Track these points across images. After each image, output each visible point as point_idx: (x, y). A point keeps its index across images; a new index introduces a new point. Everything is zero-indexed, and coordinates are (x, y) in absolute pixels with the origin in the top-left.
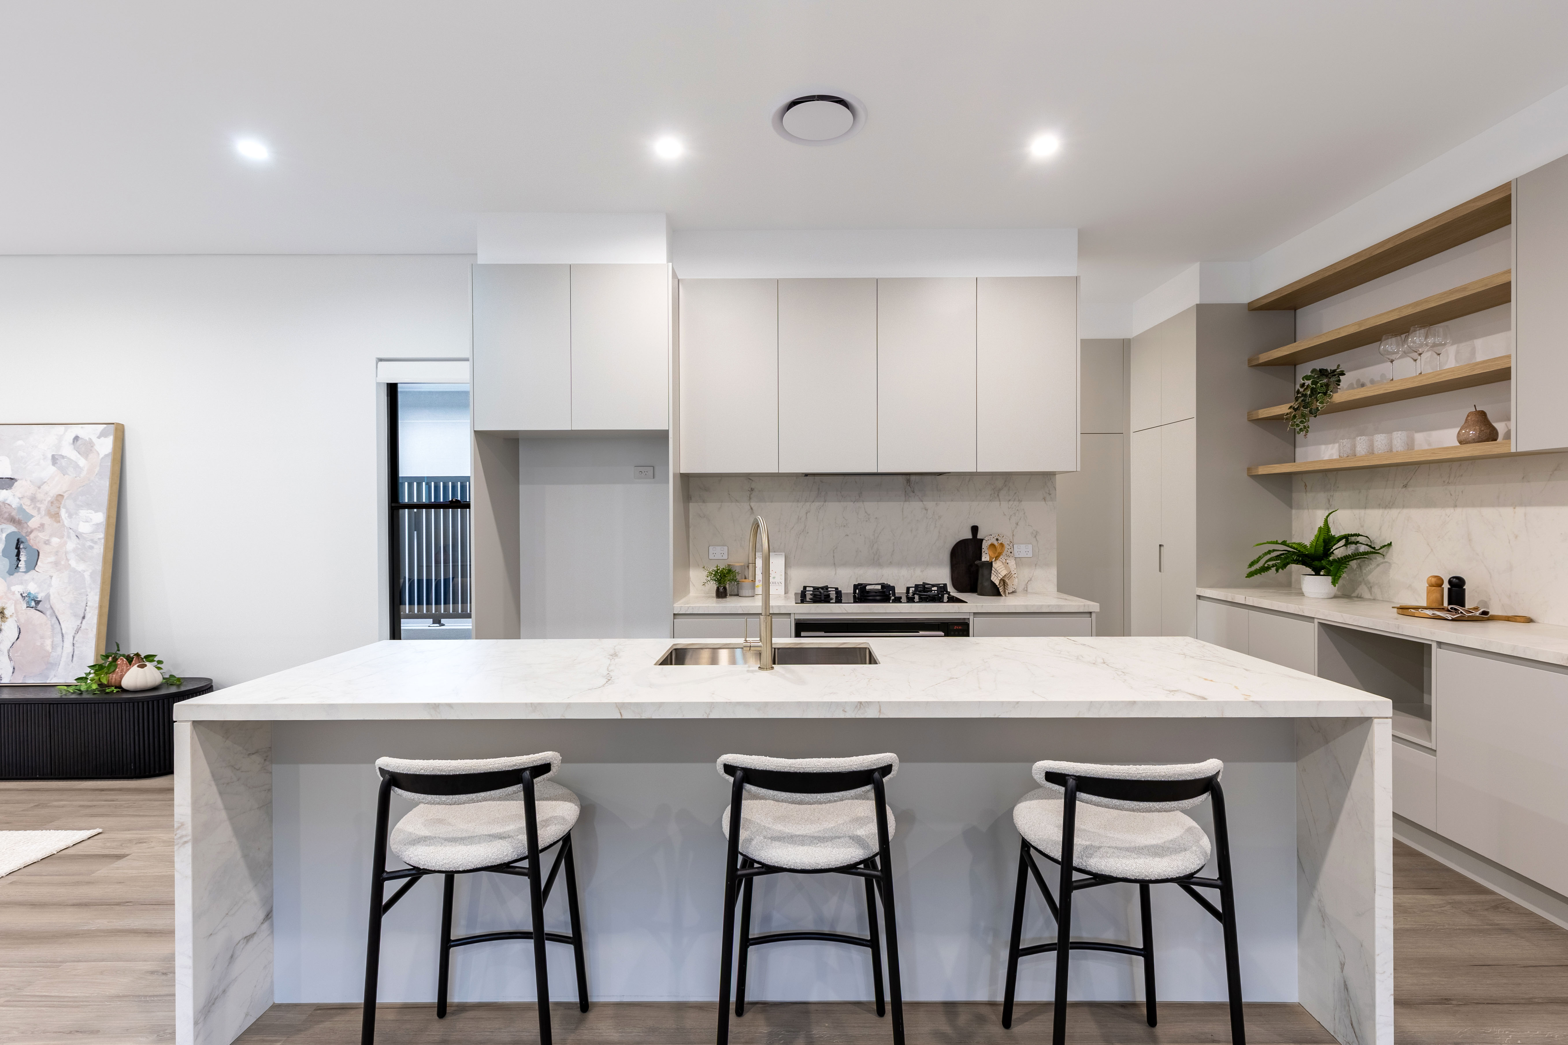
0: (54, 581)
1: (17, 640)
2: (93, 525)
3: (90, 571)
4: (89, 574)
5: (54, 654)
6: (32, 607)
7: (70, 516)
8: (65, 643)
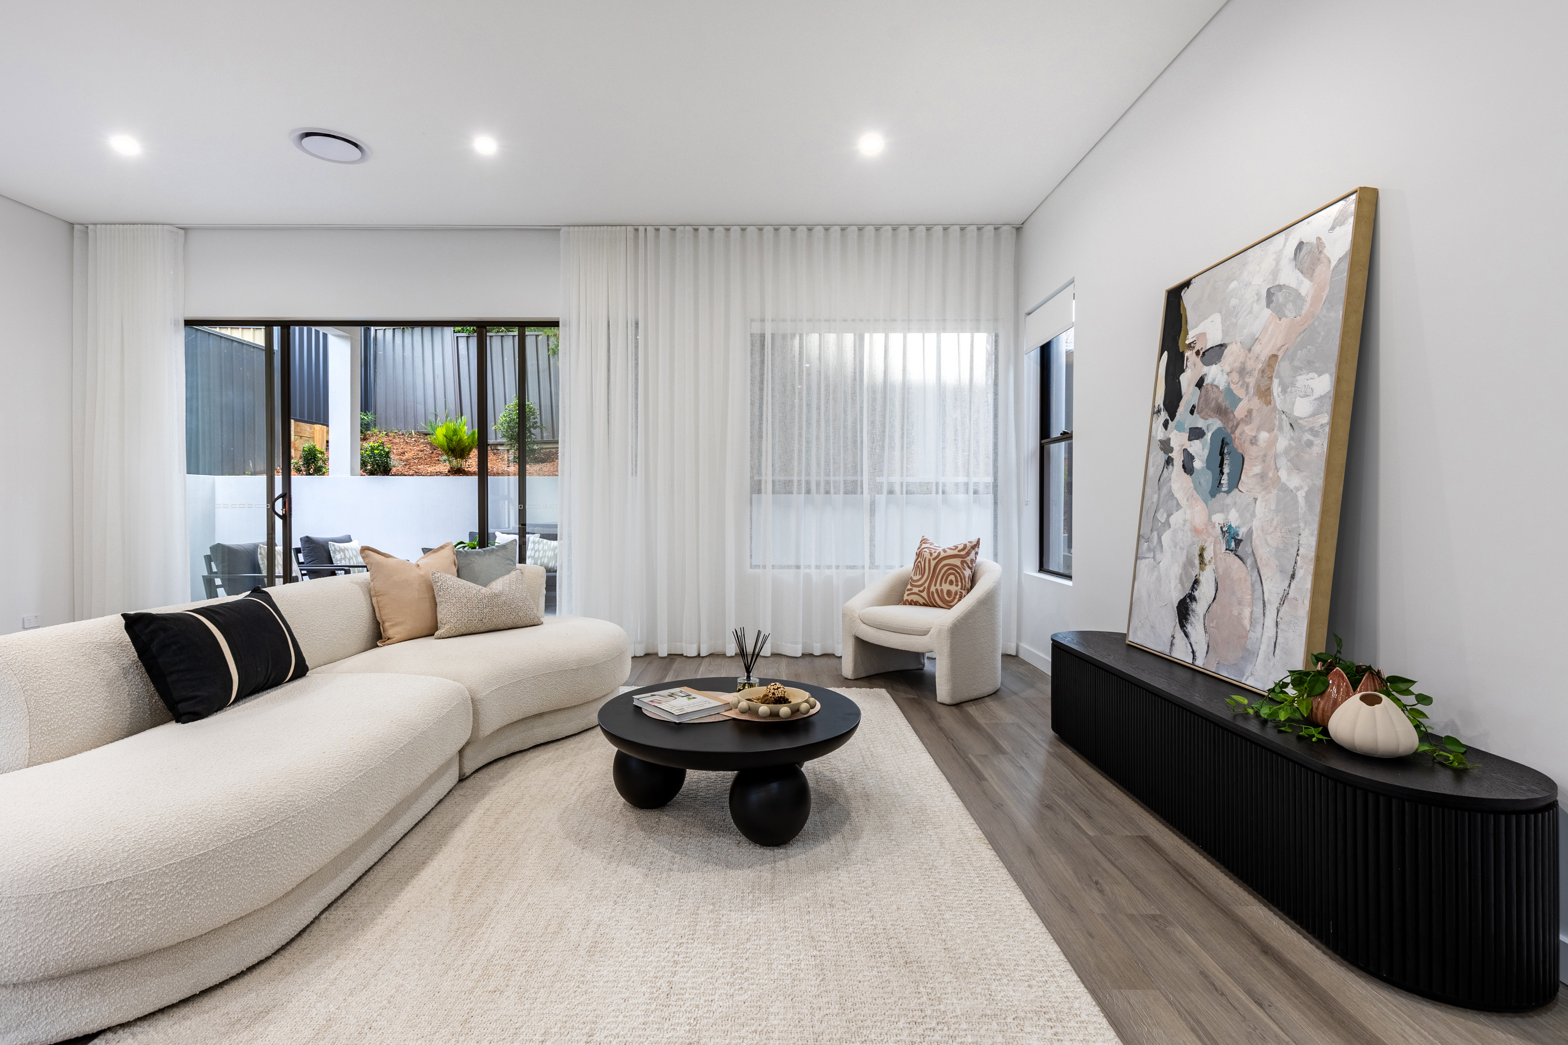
0: (1260, 508)
1: (1213, 601)
2: (1315, 399)
3: (1306, 489)
4: (1304, 494)
5: (1251, 635)
6: (1232, 551)
7: (1284, 391)
8: (1266, 619)
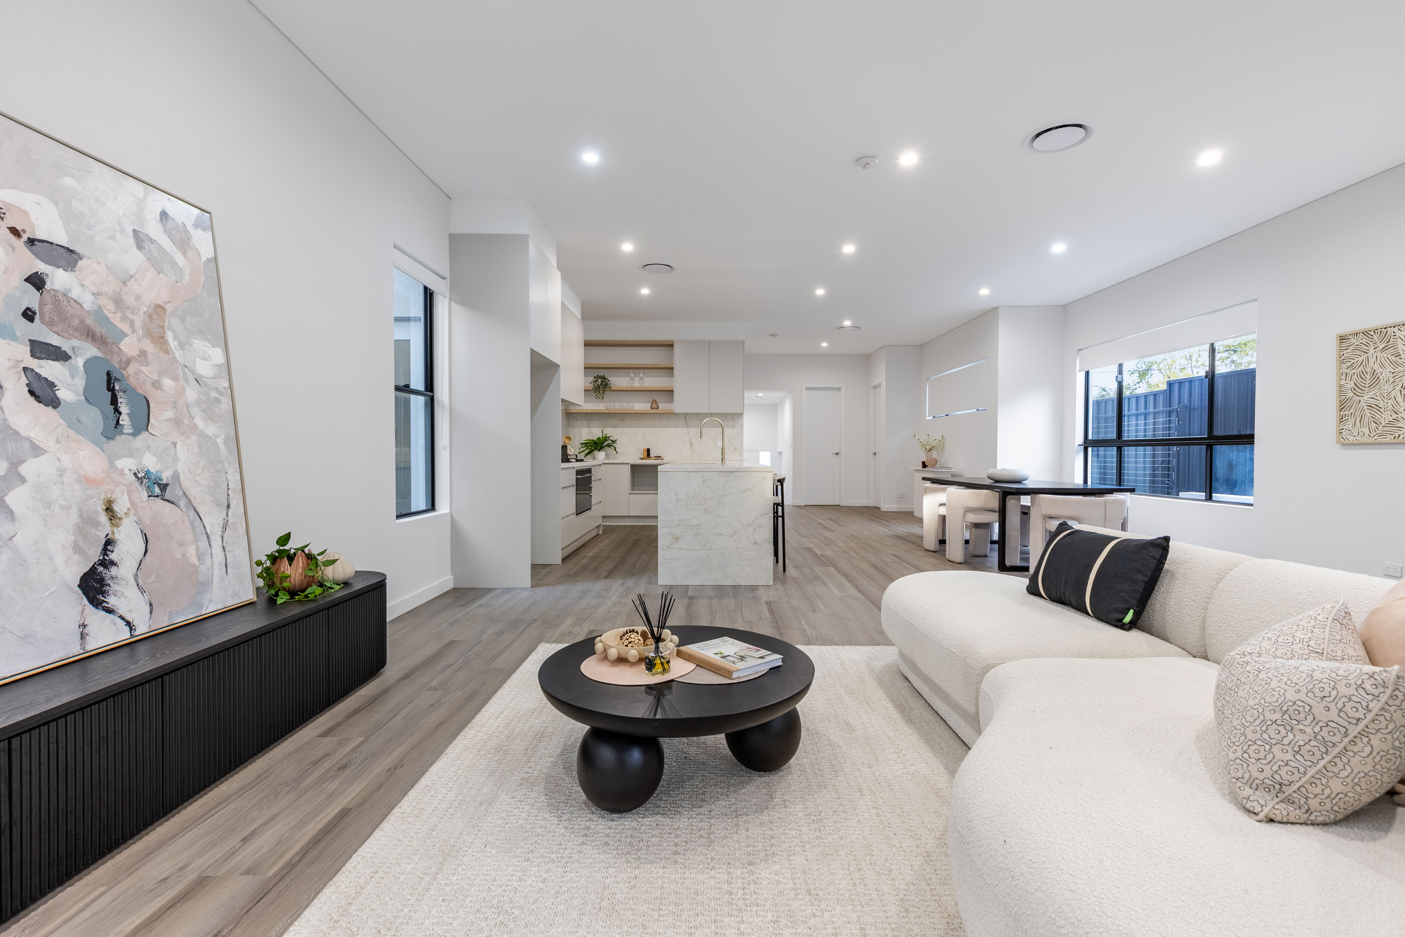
0: (181, 451)
1: (145, 554)
2: (214, 365)
4: (223, 441)
5: (202, 568)
6: (157, 496)
7: (181, 346)
8: (213, 549)
